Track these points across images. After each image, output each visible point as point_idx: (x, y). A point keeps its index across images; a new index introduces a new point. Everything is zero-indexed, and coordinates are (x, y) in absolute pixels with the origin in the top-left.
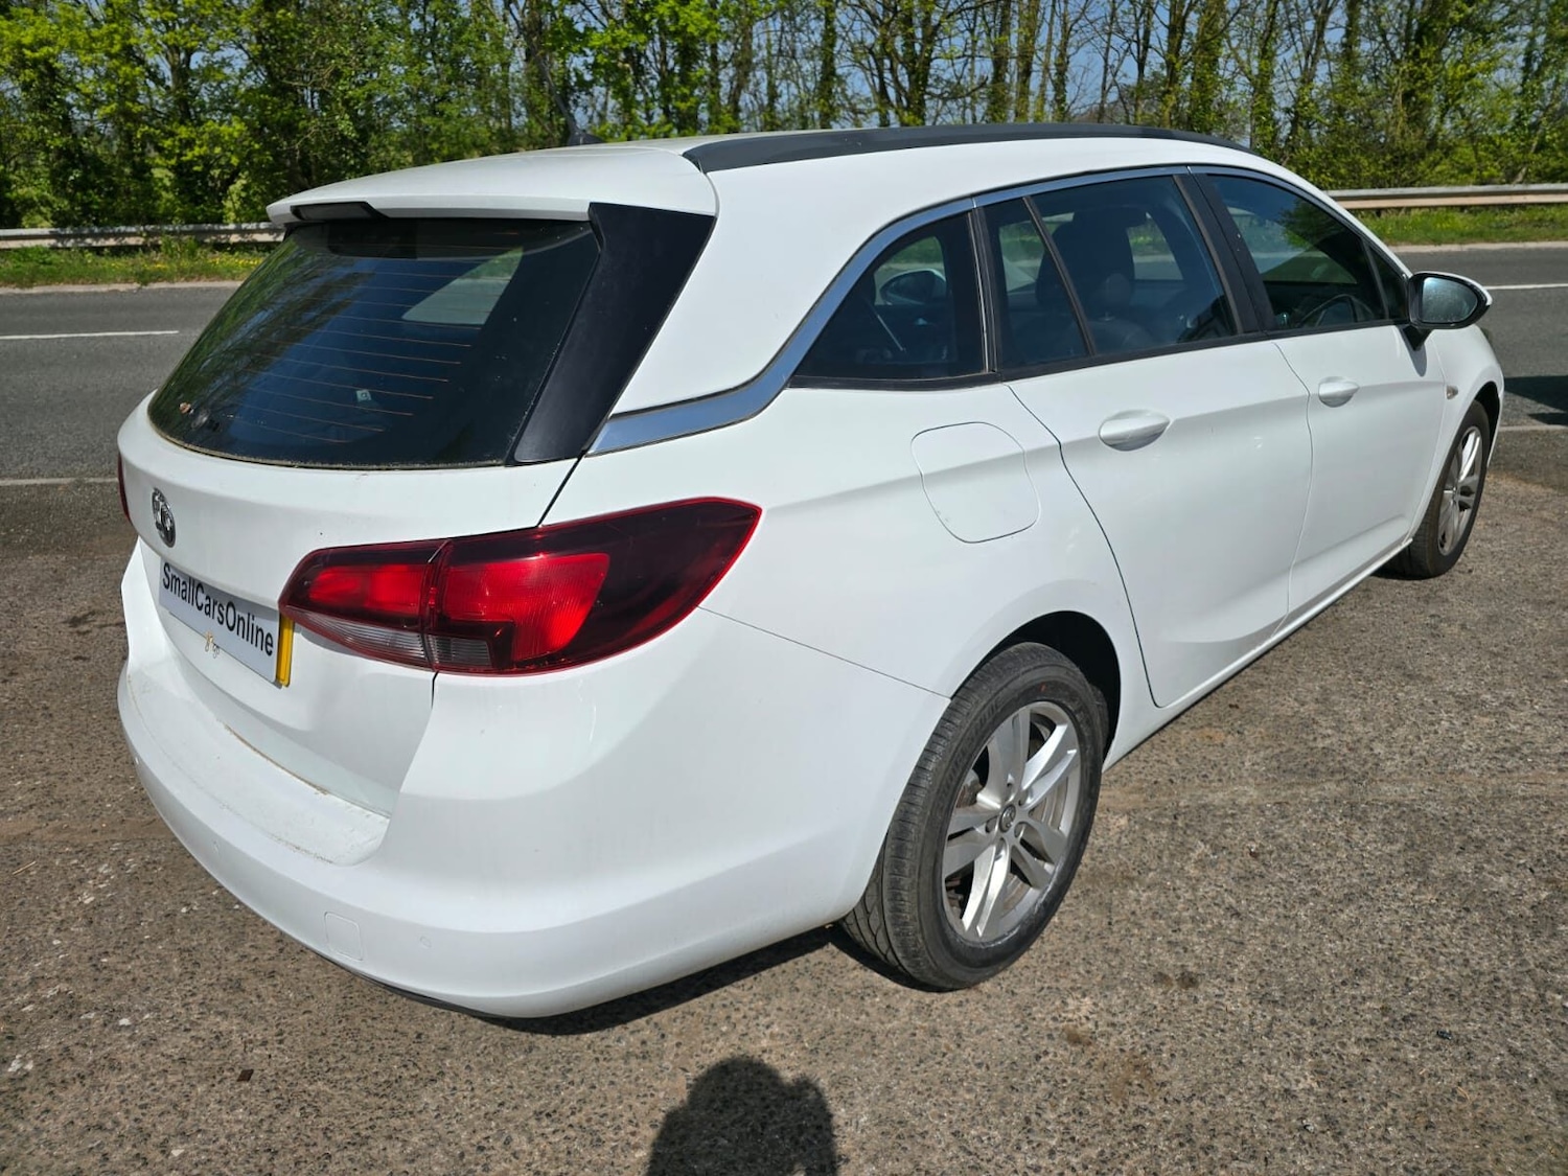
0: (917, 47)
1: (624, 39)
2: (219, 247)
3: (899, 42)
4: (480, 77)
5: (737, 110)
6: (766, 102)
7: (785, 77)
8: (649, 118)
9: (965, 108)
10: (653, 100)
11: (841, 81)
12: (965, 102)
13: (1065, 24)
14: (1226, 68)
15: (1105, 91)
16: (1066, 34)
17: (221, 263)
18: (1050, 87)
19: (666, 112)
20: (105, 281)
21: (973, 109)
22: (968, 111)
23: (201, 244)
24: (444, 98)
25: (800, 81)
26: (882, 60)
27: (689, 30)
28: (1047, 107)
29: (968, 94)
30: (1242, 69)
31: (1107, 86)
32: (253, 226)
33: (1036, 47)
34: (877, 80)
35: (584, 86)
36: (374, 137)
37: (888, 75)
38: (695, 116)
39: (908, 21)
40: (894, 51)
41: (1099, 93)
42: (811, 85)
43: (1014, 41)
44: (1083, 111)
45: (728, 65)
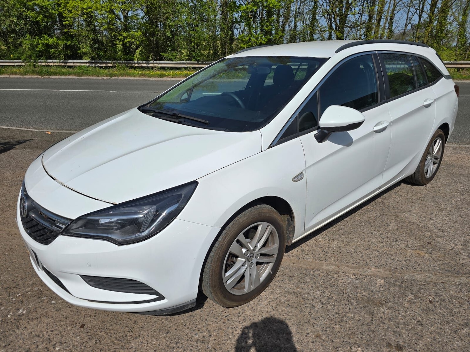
0: (344, 11)
1: (250, 8)
2: (132, 67)
3: (337, 9)
4: (208, 20)
5: (283, 30)
6: (293, 28)
7: (300, 20)
8: (256, 32)
9: (357, 30)
10: (258, 27)
11: (317, 21)
12: (358, 29)
13: (394, 3)
14: (450, 18)
15: (406, 26)
16: (395, 7)
17: (131, 72)
18: (387, 24)
19: (262, 31)
20: (101, 76)
21: (360, 31)
22: (359, 32)
23: (127, 66)
24: (197, 26)
25: (304, 21)
26: (331, 15)
27: (270, 5)
28: (386, 31)
29: (359, 26)
30: (456, 19)
31: (407, 24)
32: (141, 62)
33: (384, 10)
34: (329, 21)
35: (238, 23)
36: (176, 37)
37: (333, 20)
38: (271, 32)
39: (341, 2)
40: (335, 12)
41: (404, 26)
42: (307, 23)
43: (376, 9)
44: (398, 32)
45: (283, 16)
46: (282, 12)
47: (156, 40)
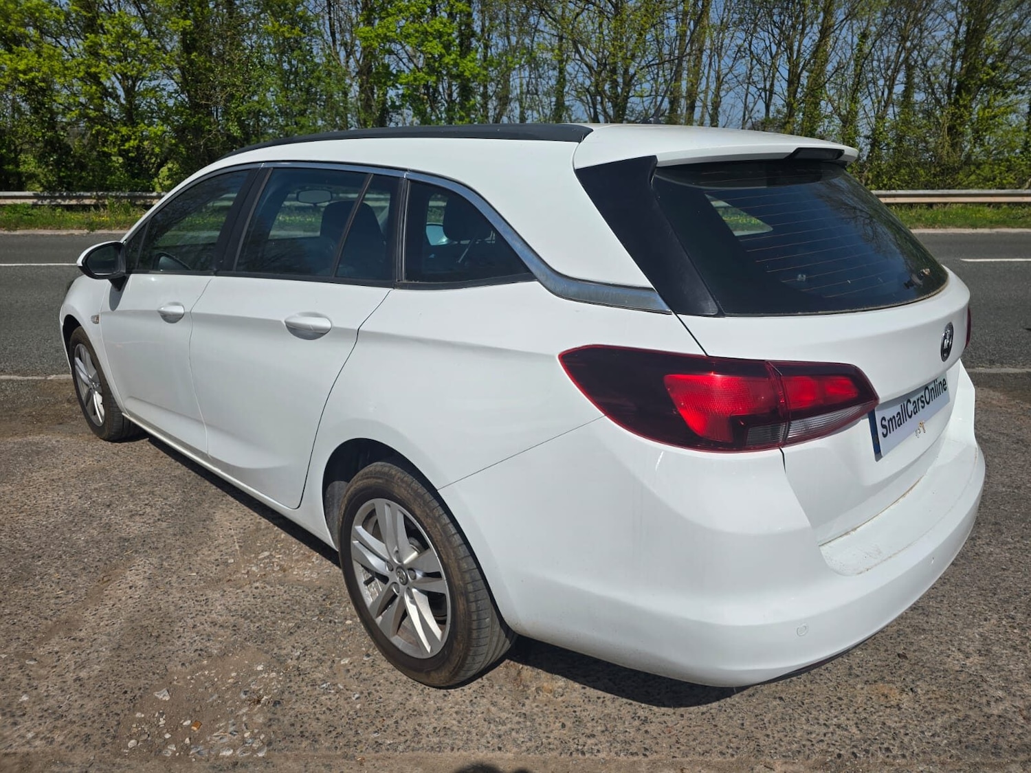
0: (620, 89)
1: (422, 79)
3: (607, 87)
6: (517, 122)
7: (530, 108)
10: (441, 118)
11: (568, 109)
13: (718, 77)
14: (826, 108)
15: (744, 121)
16: (719, 84)
18: (707, 117)
20: (66, 228)
23: (134, 205)
24: (301, 113)
25: (540, 109)
26: (595, 96)
27: (465, 74)
31: (746, 117)
33: (699, 90)
34: (592, 110)
35: (396, 109)
36: (253, 137)
37: (599, 107)
39: (614, 71)
40: (604, 91)
41: (740, 122)
42: (548, 112)
43: (684, 85)
45: (494, 98)
46: (491, 89)
47: (205, 144)
